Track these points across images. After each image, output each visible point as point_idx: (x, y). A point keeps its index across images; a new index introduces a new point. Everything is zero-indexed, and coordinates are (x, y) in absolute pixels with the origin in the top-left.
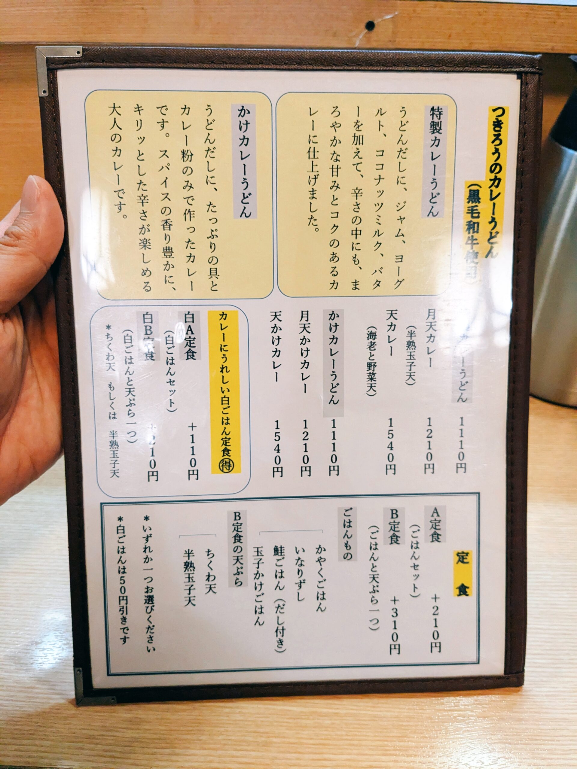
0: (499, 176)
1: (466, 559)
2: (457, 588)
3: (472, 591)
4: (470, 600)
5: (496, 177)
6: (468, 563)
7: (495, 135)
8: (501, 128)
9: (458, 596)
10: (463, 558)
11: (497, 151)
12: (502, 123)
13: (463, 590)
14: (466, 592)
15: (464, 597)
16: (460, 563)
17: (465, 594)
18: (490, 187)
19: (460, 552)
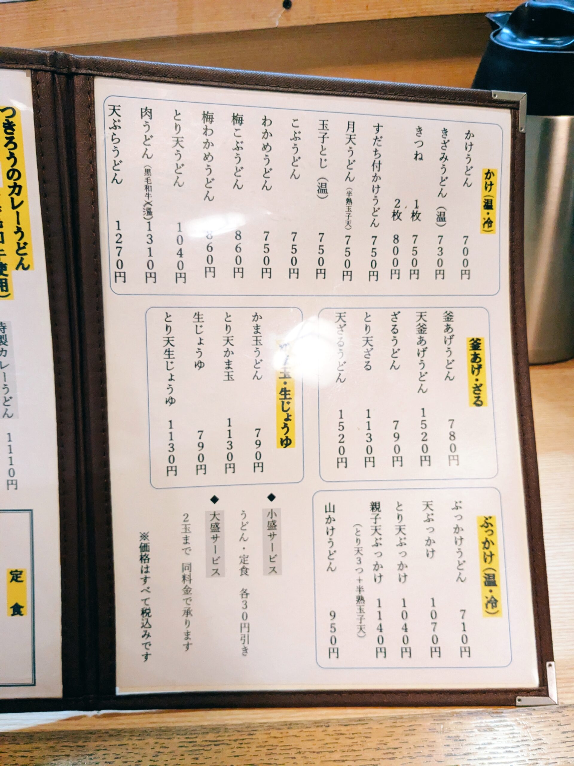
0: (19, 182)
1: (20, 577)
2: (11, 608)
3: (27, 610)
4: (25, 620)
5: (15, 183)
6: (21, 581)
7: (7, 138)
8: (14, 130)
9: (13, 615)
10: (17, 577)
11: (12, 155)
12: (14, 125)
13: (17, 610)
14: (21, 612)
15: (17, 617)
16: (14, 582)
17: (20, 613)
18: (10, 195)
19: (14, 570)
